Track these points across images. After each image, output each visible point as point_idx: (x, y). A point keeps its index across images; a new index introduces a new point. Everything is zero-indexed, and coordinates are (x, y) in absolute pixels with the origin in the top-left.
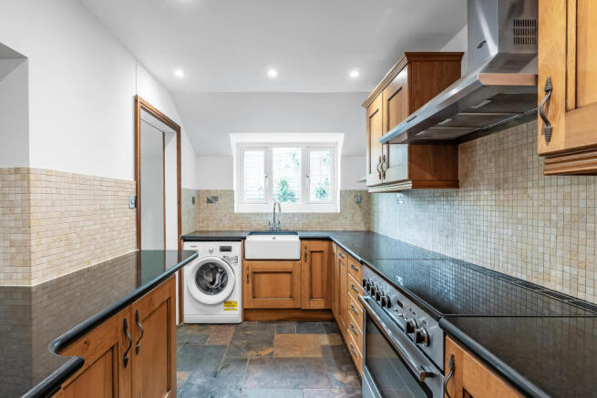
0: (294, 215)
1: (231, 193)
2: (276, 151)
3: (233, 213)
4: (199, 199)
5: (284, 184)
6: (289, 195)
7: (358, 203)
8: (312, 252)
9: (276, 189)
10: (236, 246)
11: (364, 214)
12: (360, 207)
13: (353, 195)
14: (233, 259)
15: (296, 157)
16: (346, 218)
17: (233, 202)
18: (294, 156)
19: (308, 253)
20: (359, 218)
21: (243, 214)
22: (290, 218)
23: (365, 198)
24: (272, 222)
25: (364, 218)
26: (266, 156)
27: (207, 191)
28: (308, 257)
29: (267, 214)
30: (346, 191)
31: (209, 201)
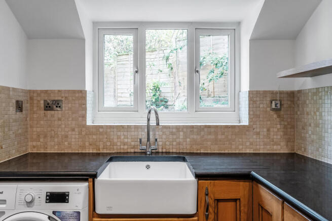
0: (178, 128)
1: (81, 95)
2: (151, 35)
3: (85, 126)
4: (32, 104)
5: (156, 89)
6: (162, 101)
7: (276, 110)
8: (218, 201)
9: (149, 94)
10: (77, 191)
11: (285, 127)
12: (279, 116)
13: (269, 99)
14: (71, 216)
15: (170, 61)
16: (258, 134)
17: (85, 109)
18: (167, 59)
19: (211, 202)
20: (277, 133)
21: (101, 127)
22: (172, 133)
23: (286, 103)
24: (145, 140)
25: (285, 134)
26: (136, 42)
27: (46, 92)
28: (211, 210)
29: (137, 128)
30: (258, 92)
31: (48, 107)
